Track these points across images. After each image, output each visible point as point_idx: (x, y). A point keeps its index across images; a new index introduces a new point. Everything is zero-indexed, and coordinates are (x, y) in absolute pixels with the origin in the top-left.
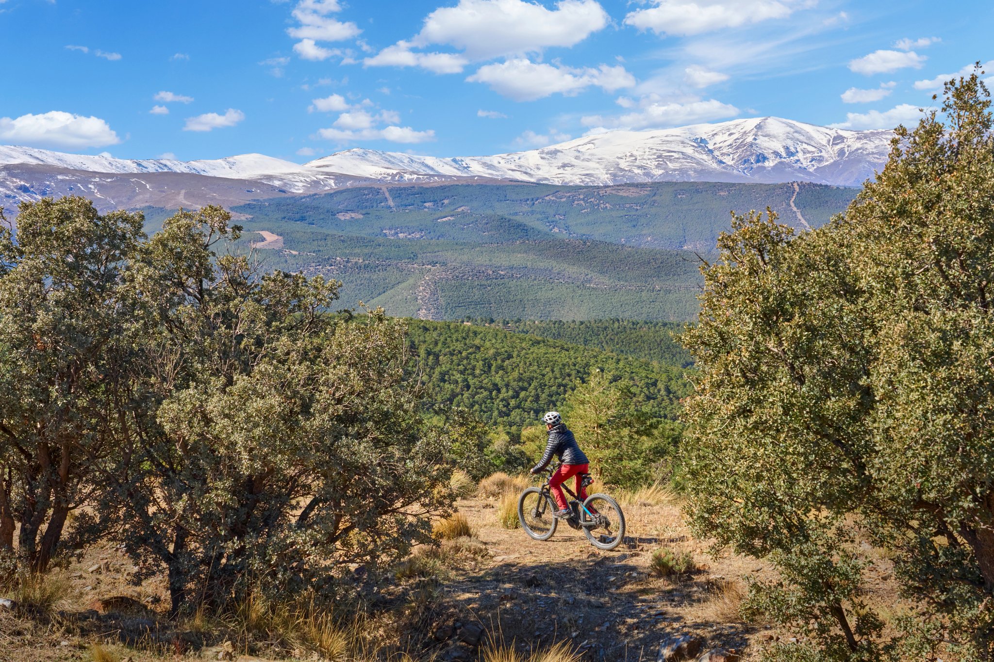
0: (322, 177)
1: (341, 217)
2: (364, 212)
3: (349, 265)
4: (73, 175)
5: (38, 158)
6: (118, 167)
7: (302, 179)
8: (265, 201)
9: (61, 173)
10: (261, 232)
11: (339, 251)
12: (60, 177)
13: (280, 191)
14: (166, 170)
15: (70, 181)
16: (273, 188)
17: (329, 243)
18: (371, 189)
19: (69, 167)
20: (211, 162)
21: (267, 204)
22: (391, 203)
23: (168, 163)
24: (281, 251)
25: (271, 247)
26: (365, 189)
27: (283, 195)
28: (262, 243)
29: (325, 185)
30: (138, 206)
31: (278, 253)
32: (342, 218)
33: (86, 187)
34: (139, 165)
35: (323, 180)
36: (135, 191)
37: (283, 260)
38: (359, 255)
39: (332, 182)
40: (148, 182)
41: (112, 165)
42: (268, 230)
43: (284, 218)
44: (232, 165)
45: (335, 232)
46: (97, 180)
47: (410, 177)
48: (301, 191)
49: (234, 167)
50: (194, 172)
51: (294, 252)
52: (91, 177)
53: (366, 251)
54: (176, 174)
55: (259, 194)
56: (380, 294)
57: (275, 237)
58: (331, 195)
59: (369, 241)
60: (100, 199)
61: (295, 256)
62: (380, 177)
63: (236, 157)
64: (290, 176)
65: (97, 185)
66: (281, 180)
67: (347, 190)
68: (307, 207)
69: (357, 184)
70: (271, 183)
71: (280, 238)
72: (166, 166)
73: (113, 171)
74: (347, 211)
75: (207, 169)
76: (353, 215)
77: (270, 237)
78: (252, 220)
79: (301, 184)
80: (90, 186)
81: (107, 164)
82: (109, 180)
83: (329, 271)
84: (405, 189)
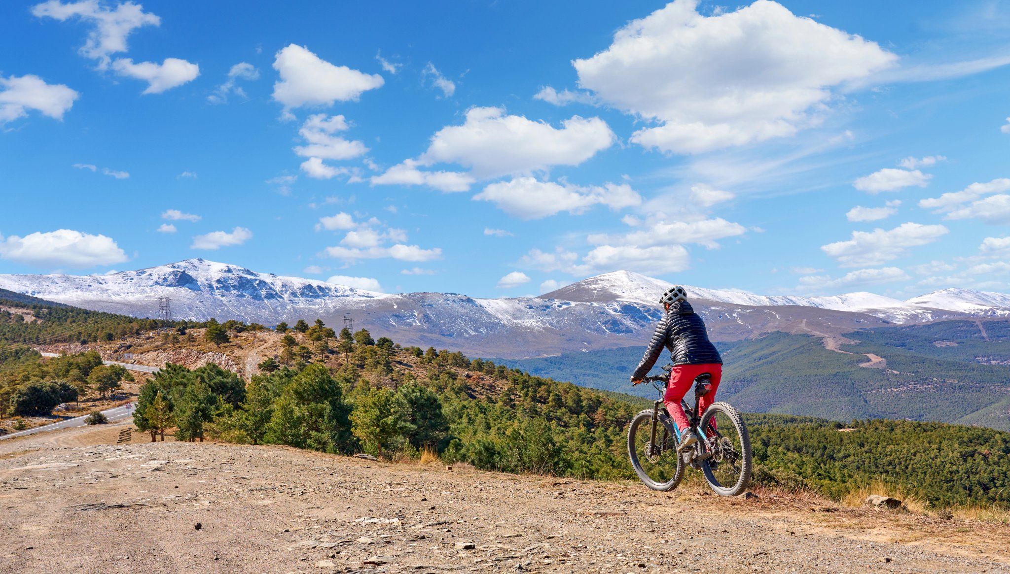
0: (920, 311)
1: (938, 344)
2: (959, 341)
3: (945, 385)
4: (722, 307)
5: (698, 294)
6: (755, 301)
7: (903, 313)
8: (871, 329)
9: (713, 305)
10: (867, 355)
11: (935, 373)
12: (713, 308)
13: (884, 322)
14: (791, 304)
15: (720, 312)
16: (878, 319)
17: (927, 365)
18: (965, 322)
19: (720, 301)
20: (827, 298)
21: (873, 332)
22: (984, 334)
23: (794, 299)
24: (884, 370)
25: (876, 367)
26: (961, 321)
27: (886, 325)
28: (868, 364)
29: (923, 318)
30: (769, 331)
31: (881, 372)
32: (939, 346)
33: (731, 316)
34: (771, 299)
35: (921, 314)
36: (767, 319)
37: (886, 378)
38: (953, 377)
39: (929, 316)
40: (777, 313)
41: (751, 300)
42: (874, 353)
43: (887, 344)
44: (844, 301)
45: (932, 357)
46: (740, 310)
47: (1002, 313)
48: (901, 323)
49: (845, 303)
50: (813, 305)
51: (895, 372)
52: (736, 309)
53: (961, 374)
54: (799, 307)
55: (865, 323)
56: (973, 412)
57: (879, 359)
58: (928, 326)
59: (964, 366)
60: (741, 325)
61: (896, 375)
62: (973, 312)
63: (847, 294)
64: (893, 310)
65: (739, 314)
66: (885, 313)
67: (943, 323)
68: (907, 335)
69: (951, 318)
70: (876, 316)
71: (884, 359)
72: (791, 301)
73: (752, 304)
74: (943, 340)
75: (824, 303)
76: (949, 343)
77: (875, 359)
78: (860, 345)
79: (901, 317)
80: (734, 315)
81: (747, 299)
82: (748, 311)
83: (926, 389)
84: (998, 322)
